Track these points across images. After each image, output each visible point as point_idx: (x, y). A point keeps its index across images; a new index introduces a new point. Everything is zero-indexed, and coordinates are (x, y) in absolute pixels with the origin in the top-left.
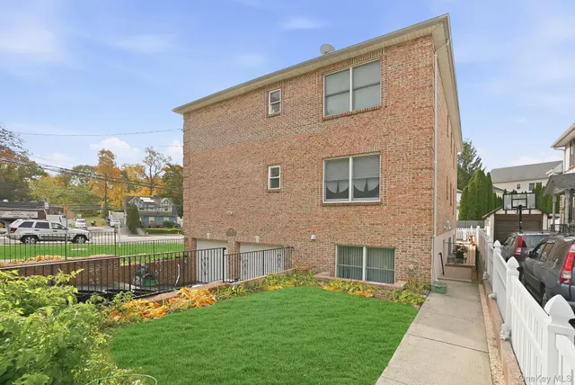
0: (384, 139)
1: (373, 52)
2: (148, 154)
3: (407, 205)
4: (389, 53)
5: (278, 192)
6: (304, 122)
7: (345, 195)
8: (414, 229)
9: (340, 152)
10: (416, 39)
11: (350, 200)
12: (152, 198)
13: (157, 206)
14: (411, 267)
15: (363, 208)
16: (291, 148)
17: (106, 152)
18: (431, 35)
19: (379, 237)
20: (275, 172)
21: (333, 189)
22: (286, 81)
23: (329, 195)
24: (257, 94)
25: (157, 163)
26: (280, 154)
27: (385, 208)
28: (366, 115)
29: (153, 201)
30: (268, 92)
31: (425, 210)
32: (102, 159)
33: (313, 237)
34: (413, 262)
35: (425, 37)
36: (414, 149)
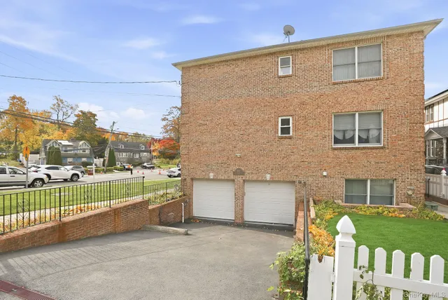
0: (386, 101)
1: (377, 38)
2: (55, 101)
3: (405, 149)
4: (389, 40)
5: (290, 138)
6: (316, 84)
7: (352, 140)
8: (411, 165)
9: (348, 109)
10: (412, 33)
11: (357, 145)
12: (69, 141)
13: (75, 148)
14: (410, 192)
15: (369, 150)
16: (303, 103)
17: (17, 98)
18: (423, 32)
19: (383, 172)
20: (286, 122)
21: (340, 136)
22: (297, 50)
23: (337, 141)
24: (268, 58)
25: (65, 110)
26: (292, 108)
27: (387, 151)
28: (371, 83)
29: (71, 144)
30: (278, 58)
31: (419, 152)
32: (13, 104)
33: (325, 174)
34: (410, 189)
35: (419, 32)
36: (410, 109)
